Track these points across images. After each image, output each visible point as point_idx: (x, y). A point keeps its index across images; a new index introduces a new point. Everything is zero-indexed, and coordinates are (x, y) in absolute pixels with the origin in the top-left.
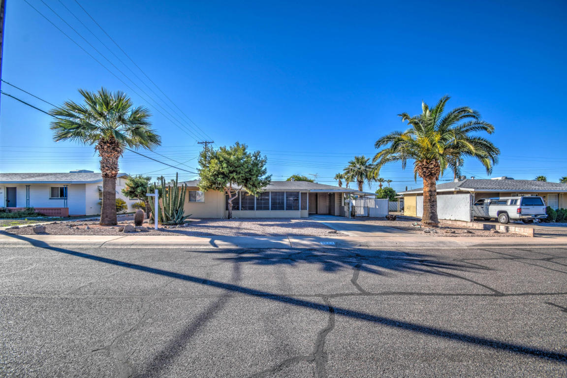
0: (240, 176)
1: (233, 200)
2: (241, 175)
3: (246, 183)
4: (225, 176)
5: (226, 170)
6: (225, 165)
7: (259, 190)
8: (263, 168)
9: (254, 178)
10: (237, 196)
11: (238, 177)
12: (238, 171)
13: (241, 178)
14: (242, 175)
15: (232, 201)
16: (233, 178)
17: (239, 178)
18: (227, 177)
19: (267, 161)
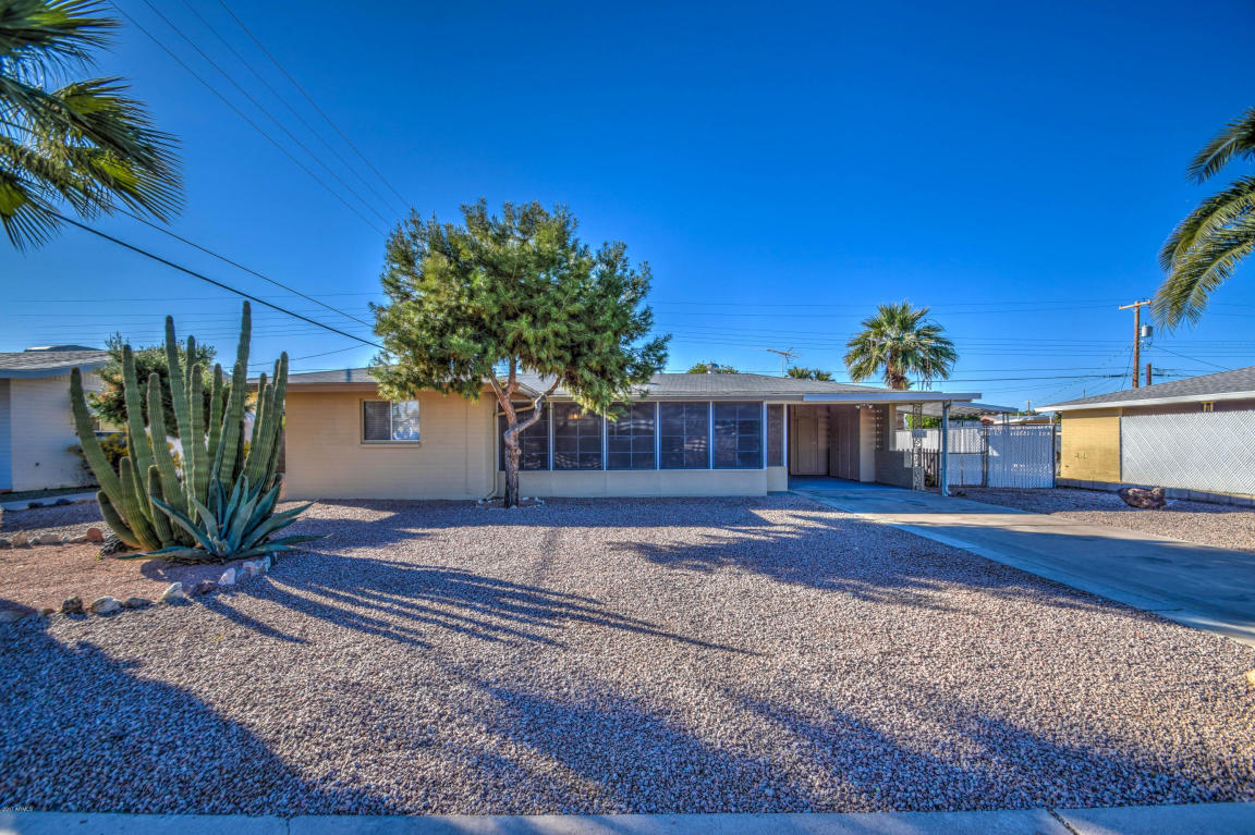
0: (548, 331)
1: (521, 434)
2: (552, 326)
3: (574, 363)
4: (483, 329)
5: (484, 304)
6: (480, 279)
7: (620, 395)
8: (638, 310)
9: (604, 343)
10: (537, 416)
11: (541, 333)
12: (541, 311)
13: (551, 337)
14: (557, 327)
15: (521, 438)
16: (520, 341)
17: (544, 340)
18: (494, 335)
19: (651, 283)
